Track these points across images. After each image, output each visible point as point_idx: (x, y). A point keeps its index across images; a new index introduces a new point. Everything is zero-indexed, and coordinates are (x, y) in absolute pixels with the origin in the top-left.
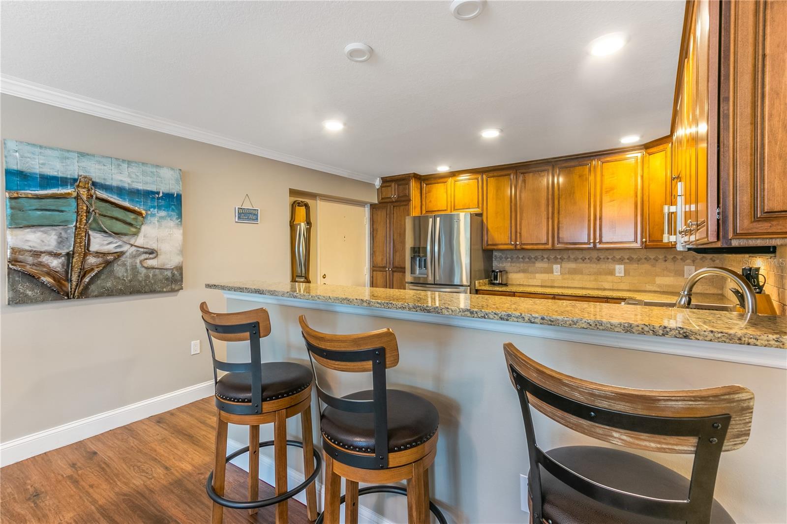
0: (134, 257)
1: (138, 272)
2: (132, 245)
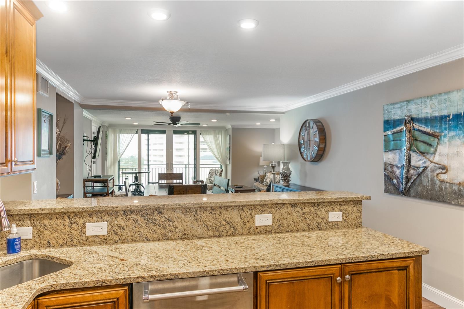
0: (433, 171)
1: (435, 184)
2: (432, 162)
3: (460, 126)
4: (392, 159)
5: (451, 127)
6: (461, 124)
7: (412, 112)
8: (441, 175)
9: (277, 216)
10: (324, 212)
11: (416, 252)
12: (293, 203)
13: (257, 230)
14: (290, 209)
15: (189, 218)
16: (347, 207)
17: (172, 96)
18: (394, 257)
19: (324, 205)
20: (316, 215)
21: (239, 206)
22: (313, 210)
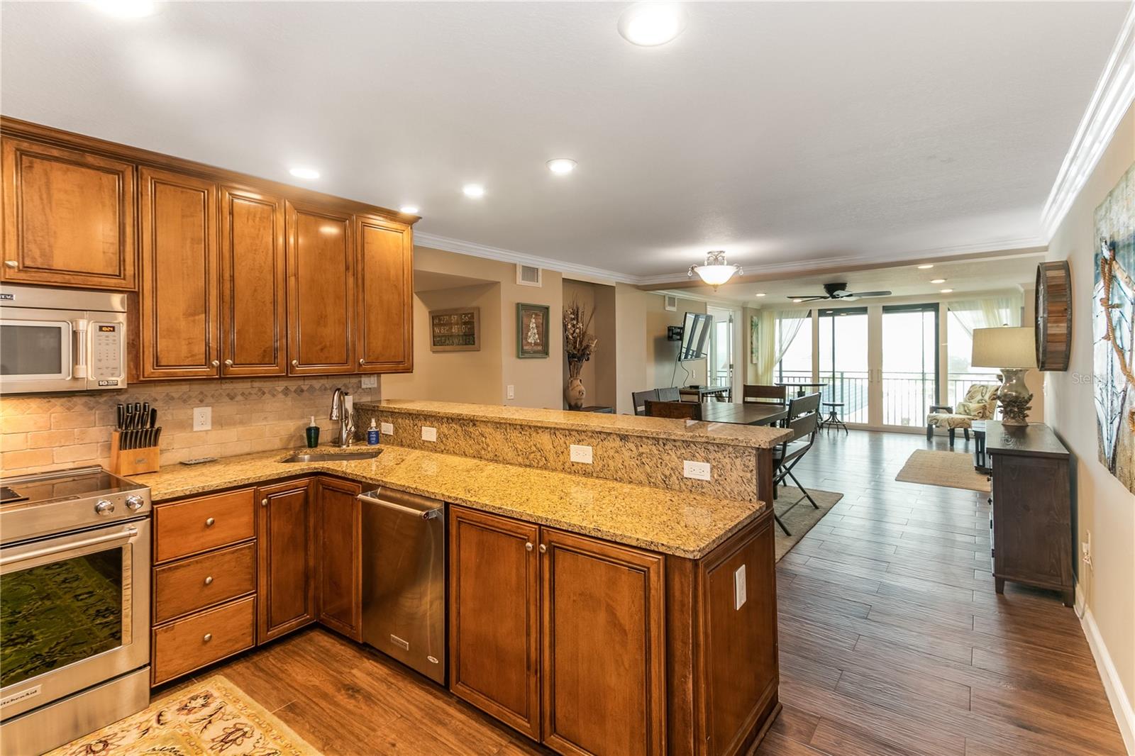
9: (600, 452)
10: (676, 459)
11: (663, 545)
12: (623, 435)
13: (573, 468)
14: (618, 443)
15: (499, 436)
16: (722, 457)
17: (716, 260)
18: (618, 540)
19: (675, 446)
20: (661, 460)
21: (551, 428)
22: (656, 452)
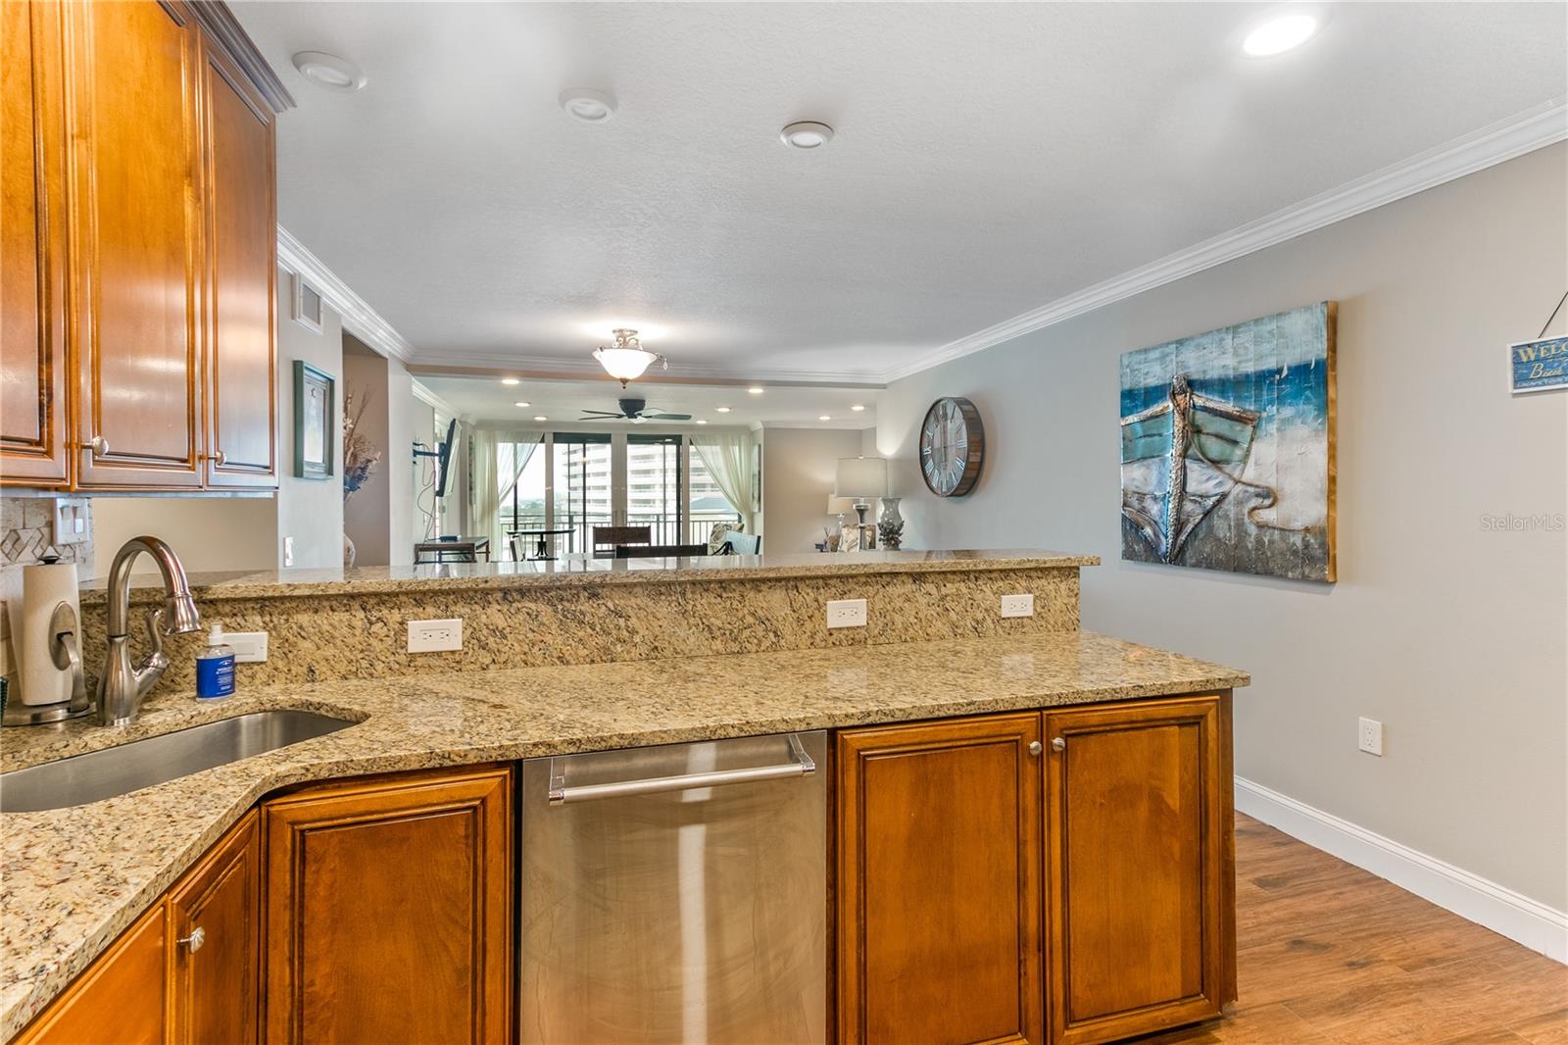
0: (1240, 503)
1: (1246, 533)
2: (1237, 482)
3: (1308, 393)
4: (1142, 479)
5: (1285, 396)
6: (1311, 387)
7: (1189, 368)
8: (1260, 511)
9: (879, 605)
10: (992, 595)
11: (1220, 679)
12: (917, 573)
13: (831, 640)
14: (910, 587)
15: (665, 609)
16: (1046, 584)
17: (624, 341)
18: (1167, 692)
19: (991, 579)
20: (972, 601)
21: (788, 579)
22: (965, 590)
